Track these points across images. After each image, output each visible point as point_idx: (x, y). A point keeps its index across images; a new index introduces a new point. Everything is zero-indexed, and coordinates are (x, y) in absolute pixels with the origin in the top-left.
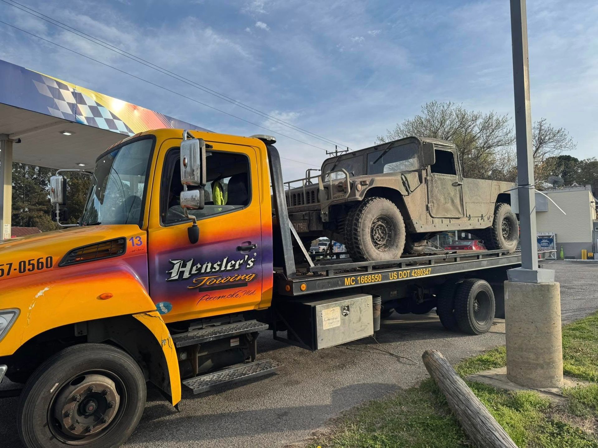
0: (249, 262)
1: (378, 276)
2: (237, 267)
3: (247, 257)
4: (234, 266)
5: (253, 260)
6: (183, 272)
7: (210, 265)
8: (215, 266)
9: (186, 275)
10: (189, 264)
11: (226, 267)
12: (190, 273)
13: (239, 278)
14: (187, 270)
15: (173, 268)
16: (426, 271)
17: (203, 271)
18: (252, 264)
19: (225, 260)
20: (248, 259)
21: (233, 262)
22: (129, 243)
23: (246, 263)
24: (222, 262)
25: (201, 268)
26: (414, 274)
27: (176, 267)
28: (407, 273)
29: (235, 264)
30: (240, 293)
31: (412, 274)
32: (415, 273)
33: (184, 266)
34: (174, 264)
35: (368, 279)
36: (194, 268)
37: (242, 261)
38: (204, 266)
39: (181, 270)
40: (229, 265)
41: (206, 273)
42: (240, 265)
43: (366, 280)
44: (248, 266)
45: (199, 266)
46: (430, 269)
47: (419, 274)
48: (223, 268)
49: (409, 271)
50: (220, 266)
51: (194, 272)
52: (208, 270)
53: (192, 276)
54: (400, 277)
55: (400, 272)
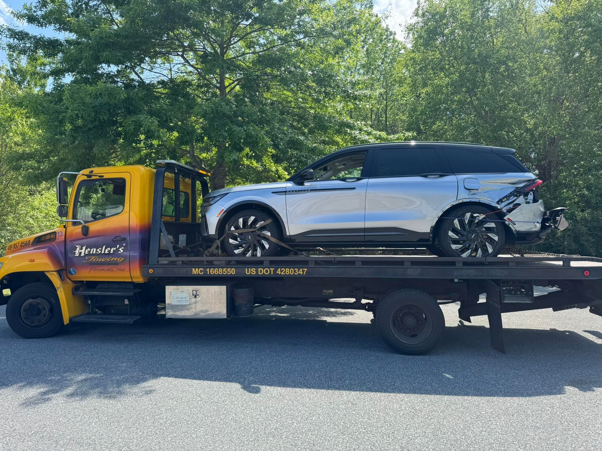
0: (120, 249)
1: (231, 270)
2: (112, 252)
3: (118, 246)
4: (110, 251)
5: (123, 248)
6: (81, 253)
7: (95, 250)
8: (98, 250)
9: (83, 255)
10: (84, 248)
11: (105, 251)
12: (84, 254)
13: (113, 259)
14: (83, 251)
15: (76, 250)
16: (298, 271)
17: (91, 253)
18: (122, 251)
19: (104, 247)
20: (119, 248)
21: (109, 249)
22: (57, 235)
23: (118, 250)
24: (102, 248)
25: (90, 251)
26: (280, 273)
27: (78, 249)
28: (270, 271)
29: (110, 250)
30: (114, 269)
31: (277, 272)
32: (281, 271)
33: (81, 249)
34: (77, 248)
35: (219, 271)
36: (87, 250)
37: (115, 249)
38: (92, 250)
39: (80, 251)
40: (107, 250)
41: (93, 255)
42: (114, 251)
43: (216, 272)
44: (119, 252)
45: (89, 249)
46: (306, 269)
47: (287, 273)
48: (103, 252)
49: (272, 269)
50: (101, 250)
51: (86, 253)
52: (94, 252)
53: (86, 255)
54: (259, 273)
55: (259, 269)
